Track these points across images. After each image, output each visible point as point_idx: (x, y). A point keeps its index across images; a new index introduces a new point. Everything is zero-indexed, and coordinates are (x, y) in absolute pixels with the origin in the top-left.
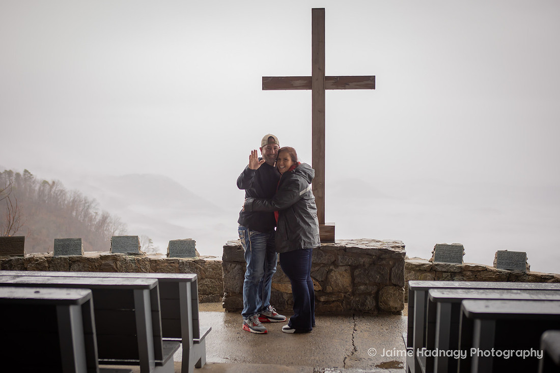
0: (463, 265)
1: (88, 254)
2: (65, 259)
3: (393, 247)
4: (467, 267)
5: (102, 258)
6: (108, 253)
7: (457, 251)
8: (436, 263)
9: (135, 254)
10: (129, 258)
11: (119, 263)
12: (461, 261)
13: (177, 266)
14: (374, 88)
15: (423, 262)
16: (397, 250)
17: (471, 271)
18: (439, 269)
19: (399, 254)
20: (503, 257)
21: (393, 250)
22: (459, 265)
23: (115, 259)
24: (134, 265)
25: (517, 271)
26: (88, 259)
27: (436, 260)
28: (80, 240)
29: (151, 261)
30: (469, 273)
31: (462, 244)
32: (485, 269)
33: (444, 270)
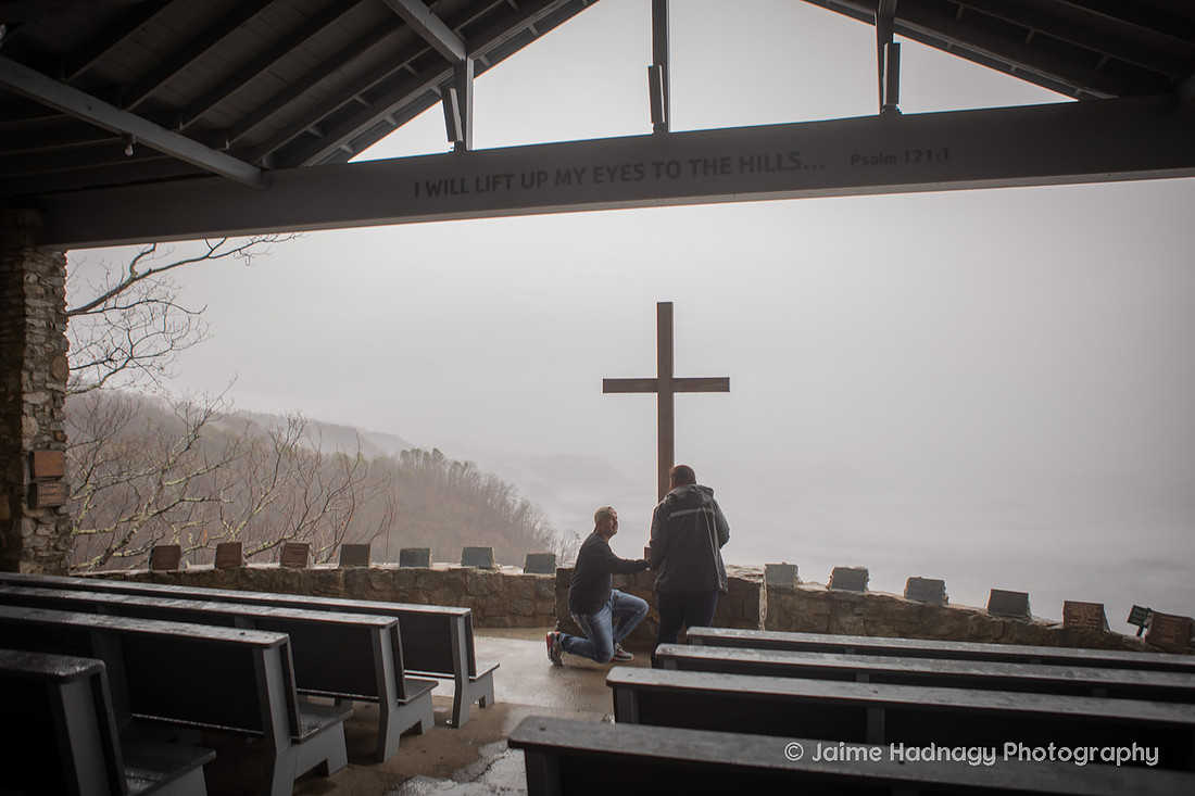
0: (866, 593)
1: (438, 566)
2: (411, 571)
3: (747, 576)
4: (871, 596)
5: (451, 571)
6: (458, 566)
7: (860, 576)
8: (834, 590)
9: (487, 568)
10: (481, 572)
11: (469, 578)
12: (863, 587)
13: (533, 582)
14: (728, 390)
15: (817, 588)
16: (752, 579)
17: (876, 601)
18: (836, 597)
19: (753, 583)
20: (915, 585)
21: (747, 579)
22: (862, 594)
23: (464, 572)
24: (485, 581)
25: (930, 603)
26: (436, 572)
27: (833, 587)
28: (428, 550)
29: (504, 576)
30: (872, 604)
31: (867, 567)
32: (892, 600)
33: (842, 599)
